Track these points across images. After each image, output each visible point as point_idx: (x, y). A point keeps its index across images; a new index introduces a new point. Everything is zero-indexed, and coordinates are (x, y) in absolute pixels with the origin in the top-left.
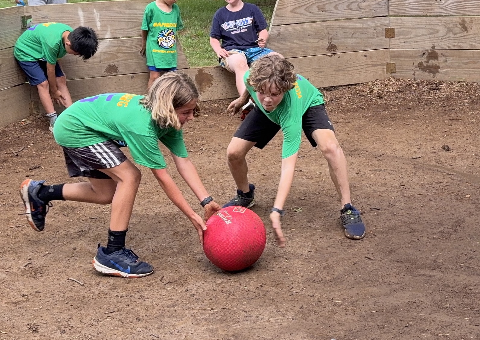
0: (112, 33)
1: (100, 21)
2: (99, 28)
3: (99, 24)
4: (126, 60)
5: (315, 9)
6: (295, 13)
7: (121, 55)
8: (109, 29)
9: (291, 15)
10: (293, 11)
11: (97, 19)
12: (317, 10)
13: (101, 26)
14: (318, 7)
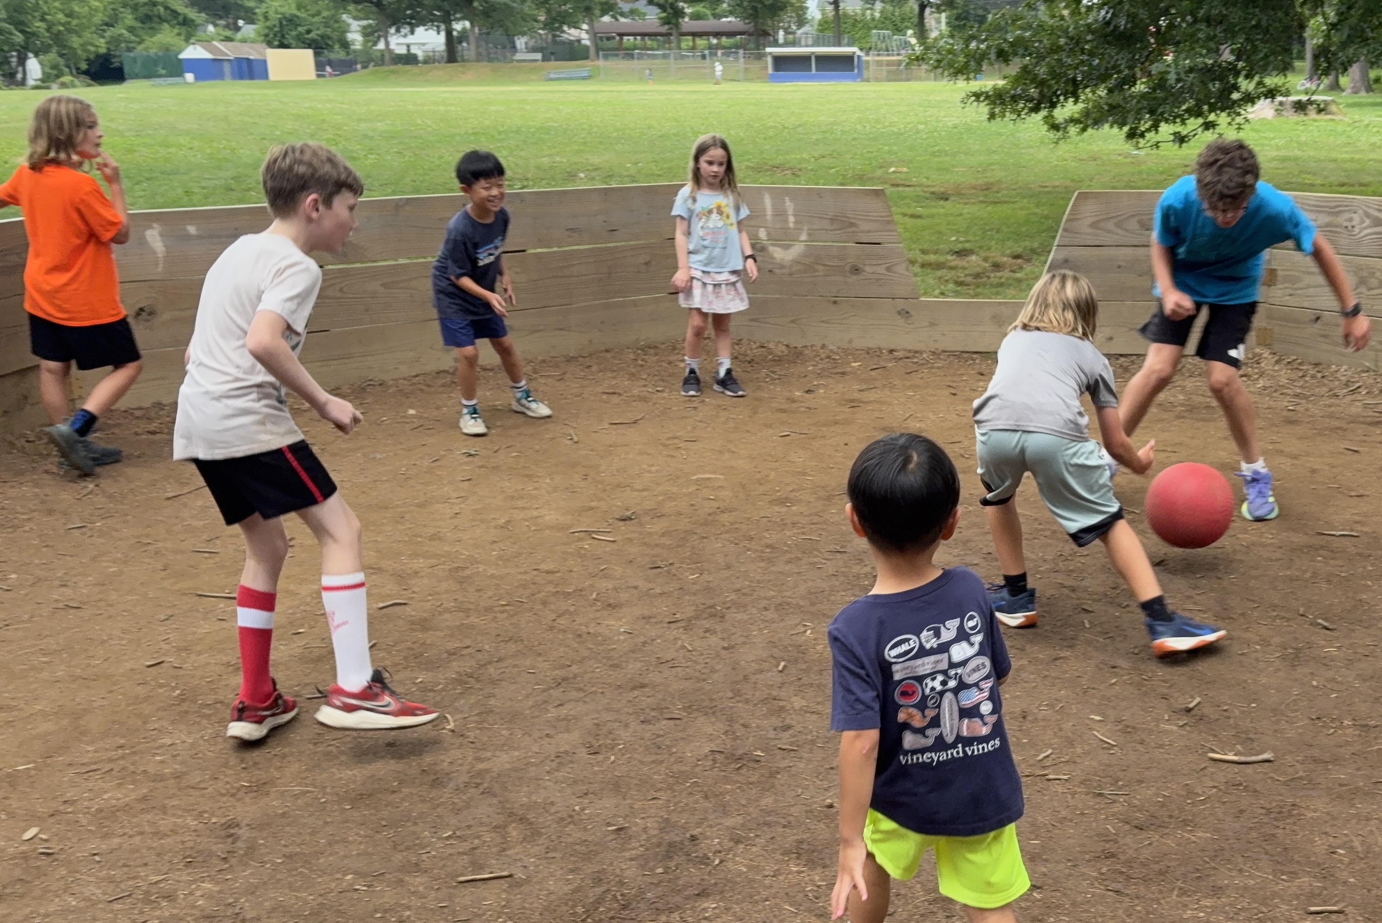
0: (809, 235)
1: (795, 215)
2: (791, 225)
3: (792, 219)
4: (826, 276)
5: (1133, 224)
6: (1097, 228)
7: (821, 268)
8: (806, 228)
9: (1088, 230)
10: (1093, 225)
11: (790, 212)
12: (1137, 227)
13: (795, 223)
14: (1139, 222)
